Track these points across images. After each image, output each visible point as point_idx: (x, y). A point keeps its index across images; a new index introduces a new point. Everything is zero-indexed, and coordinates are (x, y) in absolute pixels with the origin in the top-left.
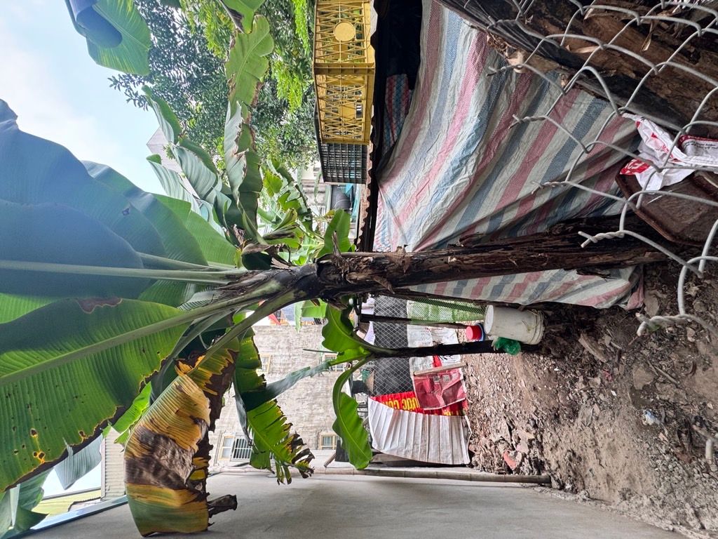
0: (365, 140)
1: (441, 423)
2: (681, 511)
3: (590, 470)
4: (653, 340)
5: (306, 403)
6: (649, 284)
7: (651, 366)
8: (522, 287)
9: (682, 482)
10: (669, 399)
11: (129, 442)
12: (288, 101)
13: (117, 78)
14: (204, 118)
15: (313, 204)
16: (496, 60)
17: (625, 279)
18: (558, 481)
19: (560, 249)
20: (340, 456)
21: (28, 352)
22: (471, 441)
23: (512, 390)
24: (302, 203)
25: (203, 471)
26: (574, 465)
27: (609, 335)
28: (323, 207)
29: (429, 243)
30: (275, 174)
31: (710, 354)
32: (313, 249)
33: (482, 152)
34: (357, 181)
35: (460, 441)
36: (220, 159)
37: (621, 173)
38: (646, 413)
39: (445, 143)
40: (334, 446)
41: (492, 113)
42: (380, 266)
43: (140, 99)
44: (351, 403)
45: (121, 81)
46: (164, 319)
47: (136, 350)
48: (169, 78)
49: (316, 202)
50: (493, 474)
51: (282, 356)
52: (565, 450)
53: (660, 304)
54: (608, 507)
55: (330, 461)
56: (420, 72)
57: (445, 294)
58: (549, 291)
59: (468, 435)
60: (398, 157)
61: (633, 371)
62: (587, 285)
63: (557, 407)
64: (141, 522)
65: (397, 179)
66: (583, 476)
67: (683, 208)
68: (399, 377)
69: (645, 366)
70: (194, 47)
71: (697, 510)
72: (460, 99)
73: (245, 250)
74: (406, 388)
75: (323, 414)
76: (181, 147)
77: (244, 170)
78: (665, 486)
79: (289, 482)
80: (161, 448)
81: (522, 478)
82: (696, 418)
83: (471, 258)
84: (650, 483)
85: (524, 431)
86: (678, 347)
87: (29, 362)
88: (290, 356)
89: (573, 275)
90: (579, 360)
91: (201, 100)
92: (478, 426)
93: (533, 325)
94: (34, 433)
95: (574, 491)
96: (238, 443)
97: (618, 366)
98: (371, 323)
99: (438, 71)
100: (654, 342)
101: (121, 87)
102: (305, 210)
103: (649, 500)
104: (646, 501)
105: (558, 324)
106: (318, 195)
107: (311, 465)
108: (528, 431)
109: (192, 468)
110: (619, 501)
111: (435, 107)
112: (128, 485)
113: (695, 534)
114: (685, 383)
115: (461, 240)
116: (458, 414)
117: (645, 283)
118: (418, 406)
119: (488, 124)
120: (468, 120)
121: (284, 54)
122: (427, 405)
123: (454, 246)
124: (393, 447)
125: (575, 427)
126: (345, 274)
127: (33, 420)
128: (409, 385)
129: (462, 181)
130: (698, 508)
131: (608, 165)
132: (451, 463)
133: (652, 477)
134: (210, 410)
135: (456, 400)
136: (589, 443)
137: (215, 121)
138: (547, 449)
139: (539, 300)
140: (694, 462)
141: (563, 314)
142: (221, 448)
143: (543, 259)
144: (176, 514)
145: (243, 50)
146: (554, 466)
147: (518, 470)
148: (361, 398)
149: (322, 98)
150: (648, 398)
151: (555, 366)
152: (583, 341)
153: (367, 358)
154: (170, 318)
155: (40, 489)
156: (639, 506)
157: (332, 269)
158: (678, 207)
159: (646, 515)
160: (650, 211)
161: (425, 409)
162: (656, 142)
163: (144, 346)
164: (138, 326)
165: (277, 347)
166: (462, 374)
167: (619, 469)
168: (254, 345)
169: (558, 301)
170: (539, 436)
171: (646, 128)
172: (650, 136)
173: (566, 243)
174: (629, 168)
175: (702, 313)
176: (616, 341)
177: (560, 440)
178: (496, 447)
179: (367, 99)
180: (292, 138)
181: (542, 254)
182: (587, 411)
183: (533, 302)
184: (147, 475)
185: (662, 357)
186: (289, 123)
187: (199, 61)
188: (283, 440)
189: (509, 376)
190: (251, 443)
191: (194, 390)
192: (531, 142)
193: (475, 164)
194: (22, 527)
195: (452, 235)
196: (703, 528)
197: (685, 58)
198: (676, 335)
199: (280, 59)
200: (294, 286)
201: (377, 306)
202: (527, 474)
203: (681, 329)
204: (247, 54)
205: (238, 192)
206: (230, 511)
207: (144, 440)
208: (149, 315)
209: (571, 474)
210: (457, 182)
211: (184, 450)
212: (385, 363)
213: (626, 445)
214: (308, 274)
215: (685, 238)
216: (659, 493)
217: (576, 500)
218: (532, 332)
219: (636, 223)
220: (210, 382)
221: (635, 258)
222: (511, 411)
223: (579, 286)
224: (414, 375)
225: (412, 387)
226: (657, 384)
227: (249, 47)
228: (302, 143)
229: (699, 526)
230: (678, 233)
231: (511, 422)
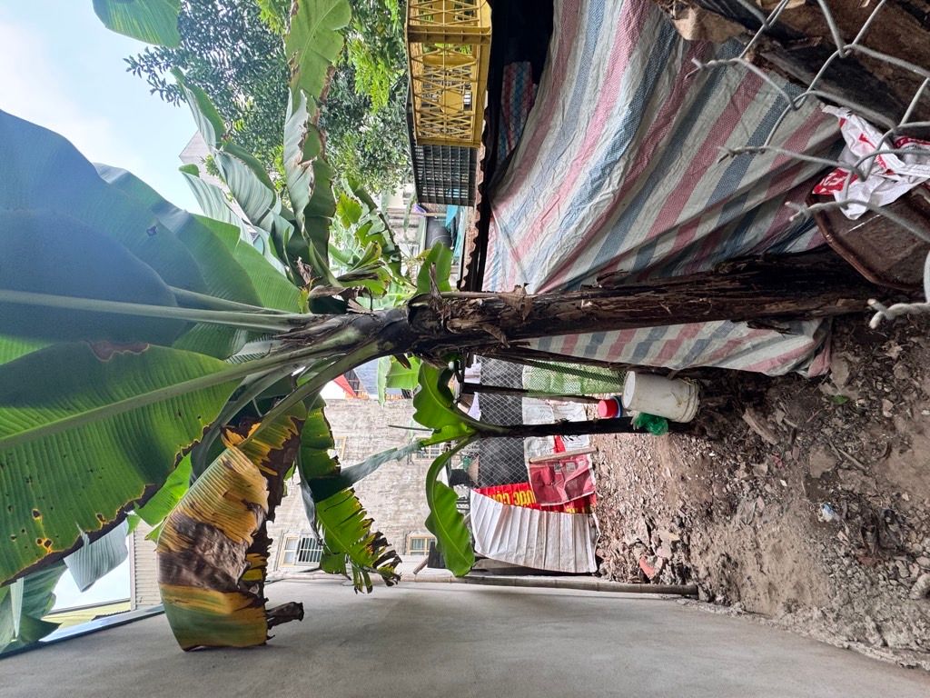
0: (475, 142)
1: (562, 522)
2: (860, 625)
3: (748, 578)
4: (839, 415)
5: (391, 497)
6: (839, 344)
7: (833, 448)
8: (674, 345)
9: (864, 591)
10: (854, 489)
11: (163, 532)
12: (370, 97)
13: (137, 59)
14: (255, 117)
15: (401, 242)
16: (657, 25)
17: (808, 335)
18: (707, 592)
19: (728, 294)
20: (435, 560)
21: (25, 410)
22: (599, 545)
23: (654, 481)
24: (388, 238)
25: (259, 570)
26: (728, 572)
27: (783, 410)
28: (415, 246)
29: (556, 283)
30: (353, 198)
31: (910, 433)
32: (402, 299)
33: (632, 157)
34: (461, 203)
35: (586, 544)
36: (278, 177)
37: (813, 193)
38: (823, 507)
39: (583, 146)
40: (426, 550)
41: (648, 102)
42: (491, 311)
43: (169, 91)
44: (449, 496)
45: (142, 63)
46: (206, 374)
47: (169, 413)
48: (208, 63)
49: (407, 239)
50: (626, 584)
51: (360, 437)
52: (718, 554)
53: (851, 370)
54: (769, 621)
55: (421, 568)
56: (552, 44)
57: (575, 354)
58: (709, 351)
59: (596, 537)
60: (520, 167)
61: (811, 455)
62: (758, 345)
63: (710, 501)
64: (181, 633)
65: (516, 197)
66: (739, 585)
67: (892, 238)
68: (510, 465)
69: (825, 448)
70: (242, 18)
71: (879, 624)
72: (606, 82)
73: (312, 293)
74: (519, 478)
75: (411, 511)
76: (226, 153)
77: (311, 185)
78: (841, 596)
79: (370, 590)
80: (205, 540)
81: (663, 588)
82: (886, 512)
83: (612, 303)
84: (823, 592)
85: (667, 532)
86: (869, 424)
87: (26, 424)
88: (371, 438)
89: (743, 329)
90: (741, 442)
91: (252, 94)
92: (609, 526)
93: (686, 397)
94: (36, 514)
95: (727, 603)
96: (304, 543)
97: (791, 449)
98: (476, 394)
99: (577, 42)
100: (840, 418)
101: (142, 72)
102: (392, 248)
103: (820, 613)
104: (816, 613)
105: (717, 396)
106: (408, 230)
107: (397, 570)
108: (672, 532)
109: (245, 566)
110: (783, 614)
111: (571, 95)
112: (162, 586)
113: (875, 651)
114: (876, 469)
115: (598, 280)
116: (583, 511)
117: (833, 343)
118: (534, 501)
119: (642, 116)
120: (615, 112)
121: (365, 30)
122: (545, 499)
123: (590, 287)
124: (501, 550)
125: (731, 526)
126: (446, 320)
127: (34, 498)
128: (523, 475)
129: (603, 197)
130: (881, 621)
131: (796, 182)
132: (573, 571)
133: (826, 585)
134: (268, 492)
135: (581, 494)
136: (749, 545)
137: (271, 124)
138: (695, 552)
139: (695, 363)
140: (880, 566)
141: (725, 383)
142: (283, 551)
143: (705, 306)
144: (226, 622)
145: (309, 19)
146: (703, 573)
147: (657, 579)
148: (461, 491)
149: (417, 78)
150: (828, 489)
151: (710, 450)
152: (749, 418)
153: (471, 438)
154: (214, 372)
155: (51, 594)
156: (808, 620)
157: (428, 314)
158: (886, 237)
159: (815, 630)
160: (849, 242)
161: (543, 505)
162: (864, 147)
163: (179, 408)
164: (171, 382)
165: (355, 425)
166: (591, 461)
167: (785, 576)
168: (325, 418)
169: (719, 366)
170: (685, 538)
171: (854, 127)
172: (856, 138)
173: (737, 284)
174: (825, 184)
175: (904, 380)
176: (791, 418)
177: (712, 542)
178: (630, 552)
179: (479, 80)
180: (375, 150)
181: (705, 299)
182: (748, 506)
183: (687, 367)
184: (187, 574)
185: (848, 437)
186: (371, 129)
187: (249, 38)
188: (362, 539)
189: (651, 463)
190: (321, 541)
191: (247, 468)
192: (698, 145)
193: (623, 174)
194: (28, 639)
195: (588, 272)
196: (885, 644)
197: (916, 21)
198: (868, 409)
199: (360, 37)
200: (377, 336)
201: (484, 374)
202: (668, 584)
203: (874, 401)
204: (315, 27)
205: (303, 216)
206: (295, 622)
207: (183, 530)
208: (186, 368)
209: (724, 582)
210: (597, 199)
211: (234, 543)
212: (494, 446)
213: (795, 546)
214: (397, 320)
215: (891, 279)
216: (834, 604)
217: (729, 614)
218: (683, 406)
219: (828, 261)
220: (267, 459)
221: (825, 307)
222: (651, 507)
223: (748, 345)
224: (530, 463)
225: (527, 477)
226: (840, 471)
227: (316, 16)
228: (388, 157)
229: (881, 642)
230: (883, 273)
231: (651, 521)
